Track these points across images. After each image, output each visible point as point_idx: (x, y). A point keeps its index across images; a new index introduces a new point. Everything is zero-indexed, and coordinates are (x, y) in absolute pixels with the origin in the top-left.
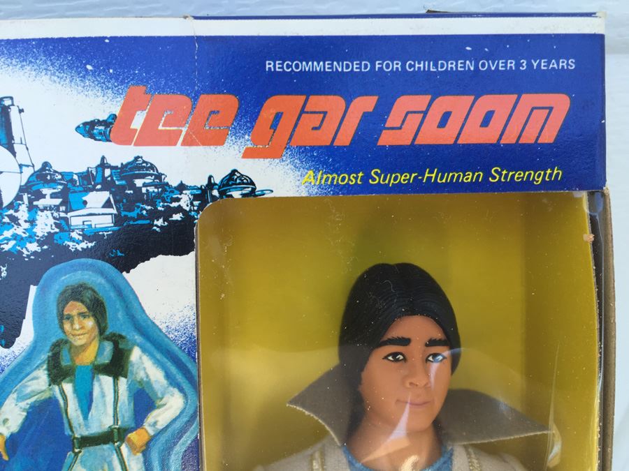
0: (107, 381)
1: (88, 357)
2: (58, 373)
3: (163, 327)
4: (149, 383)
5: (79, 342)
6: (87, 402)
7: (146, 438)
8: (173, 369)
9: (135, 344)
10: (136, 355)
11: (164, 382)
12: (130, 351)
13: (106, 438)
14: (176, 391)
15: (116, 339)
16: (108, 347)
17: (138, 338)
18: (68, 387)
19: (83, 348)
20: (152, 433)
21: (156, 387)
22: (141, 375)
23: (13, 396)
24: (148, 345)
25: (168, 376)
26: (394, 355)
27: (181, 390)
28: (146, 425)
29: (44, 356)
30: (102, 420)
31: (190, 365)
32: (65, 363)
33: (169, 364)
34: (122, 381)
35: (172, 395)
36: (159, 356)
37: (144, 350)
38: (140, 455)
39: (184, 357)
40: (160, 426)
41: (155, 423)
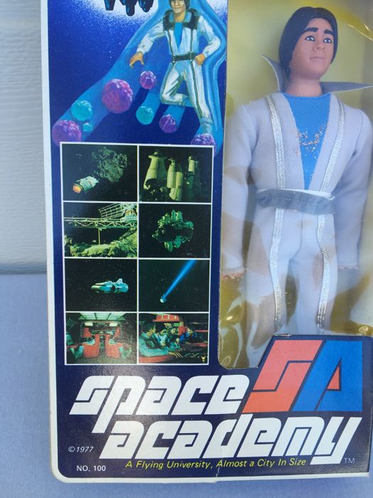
0: (188, 30)
1: (181, 19)
2: (168, 25)
3: (213, 8)
4: (206, 33)
5: (177, 11)
6: (179, 39)
7: (204, 59)
8: (216, 27)
9: (201, 14)
10: (201, 19)
11: (213, 33)
12: (198, 18)
13: (186, 57)
14: (217, 38)
15: (193, 11)
16: (190, 15)
17: (202, 12)
18: (171, 32)
19: (179, 14)
20: (206, 56)
21: (209, 35)
22: (203, 29)
23: (148, 34)
24: (207, 15)
25: (214, 31)
26: (310, 37)
27: (220, 38)
28: (204, 52)
29: (162, 17)
30: (185, 48)
31: (224, 27)
32: (171, 21)
33: (215, 25)
34: (195, 31)
35: (216, 39)
36: (211, 21)
37: (205, 18)
38: (200, 66)
39: (222, 23)
40: (210, 53)
41: (208, 52)
